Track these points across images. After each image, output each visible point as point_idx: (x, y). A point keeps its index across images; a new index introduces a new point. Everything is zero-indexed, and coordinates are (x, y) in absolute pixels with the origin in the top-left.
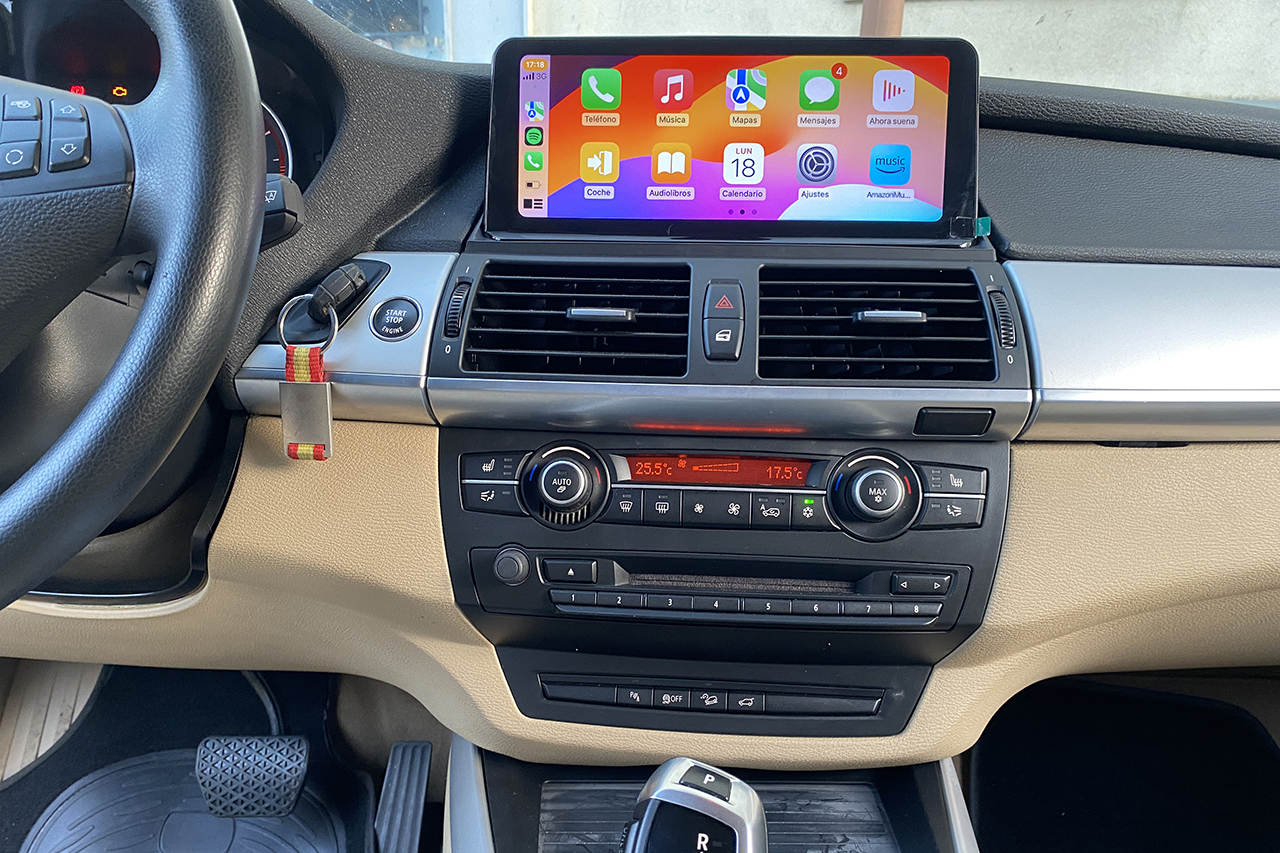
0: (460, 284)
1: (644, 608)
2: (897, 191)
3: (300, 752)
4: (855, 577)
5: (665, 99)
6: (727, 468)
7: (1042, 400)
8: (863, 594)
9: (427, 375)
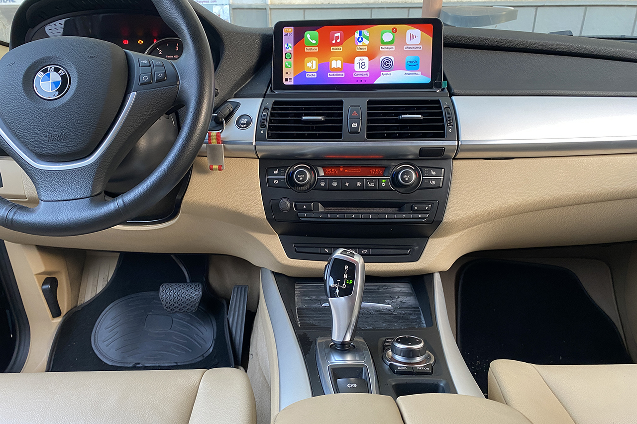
0: (265, 109)
1: (329, 218)
2: (415, 72)
3: (199, 288)
4: (399, 206)
5: (334, 42)
6: (357, 170)
7: (461, 144)
8: (402, 211)
9: (255, 141)
